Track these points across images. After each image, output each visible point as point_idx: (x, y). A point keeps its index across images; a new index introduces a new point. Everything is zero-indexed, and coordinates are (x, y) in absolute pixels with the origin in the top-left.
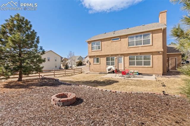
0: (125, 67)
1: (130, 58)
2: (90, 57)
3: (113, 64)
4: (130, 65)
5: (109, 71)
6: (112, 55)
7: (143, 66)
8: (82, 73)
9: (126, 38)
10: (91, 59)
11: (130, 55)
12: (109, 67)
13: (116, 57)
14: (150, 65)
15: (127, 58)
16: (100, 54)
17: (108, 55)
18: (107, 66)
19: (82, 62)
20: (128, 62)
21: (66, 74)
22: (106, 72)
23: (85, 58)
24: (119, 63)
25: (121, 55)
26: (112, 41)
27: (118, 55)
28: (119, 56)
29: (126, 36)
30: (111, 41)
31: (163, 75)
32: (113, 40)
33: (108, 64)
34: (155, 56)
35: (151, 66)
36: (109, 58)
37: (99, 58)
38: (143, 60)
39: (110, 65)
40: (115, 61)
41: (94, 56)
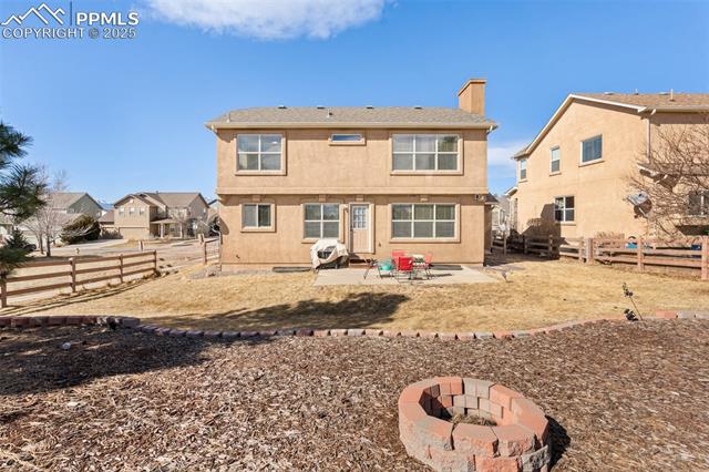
0: (377, 244)
1: (393, 211)
2: (227, 199)
3: (331, 232)
4: (394, 234)
5: (323, 261)
6: (329, 197)
7: (434, 239)
8: (158, 274)
9: (387, 139)
10: (234, 207)
11: (396, 199)
12: (323, 243)
13: (345, 206)
14: (453, 236)
15: (385, 211)
16: (281, 191)
17: (315, 196)
18: (308, 240)
19: (96, 225)
20: (389, 226)
21: (78, 288)
22: (310, 266)
23: (117, 205)
24: (354, 229)
25: (367, 197)
26: (335, 142)
27: (353, 197)
28: (359, 201)
29: (385, 132)
30: (329, 141)
31: (485, 265)
32: (335, 138)
33: (311, 231)
34: (467, 209)
35: (456, 238)
36: (318, 209)
37: (273, 206)
38: (413, 220)
39: (319, 236)
40: (340, 221)
41: (250, 196)
